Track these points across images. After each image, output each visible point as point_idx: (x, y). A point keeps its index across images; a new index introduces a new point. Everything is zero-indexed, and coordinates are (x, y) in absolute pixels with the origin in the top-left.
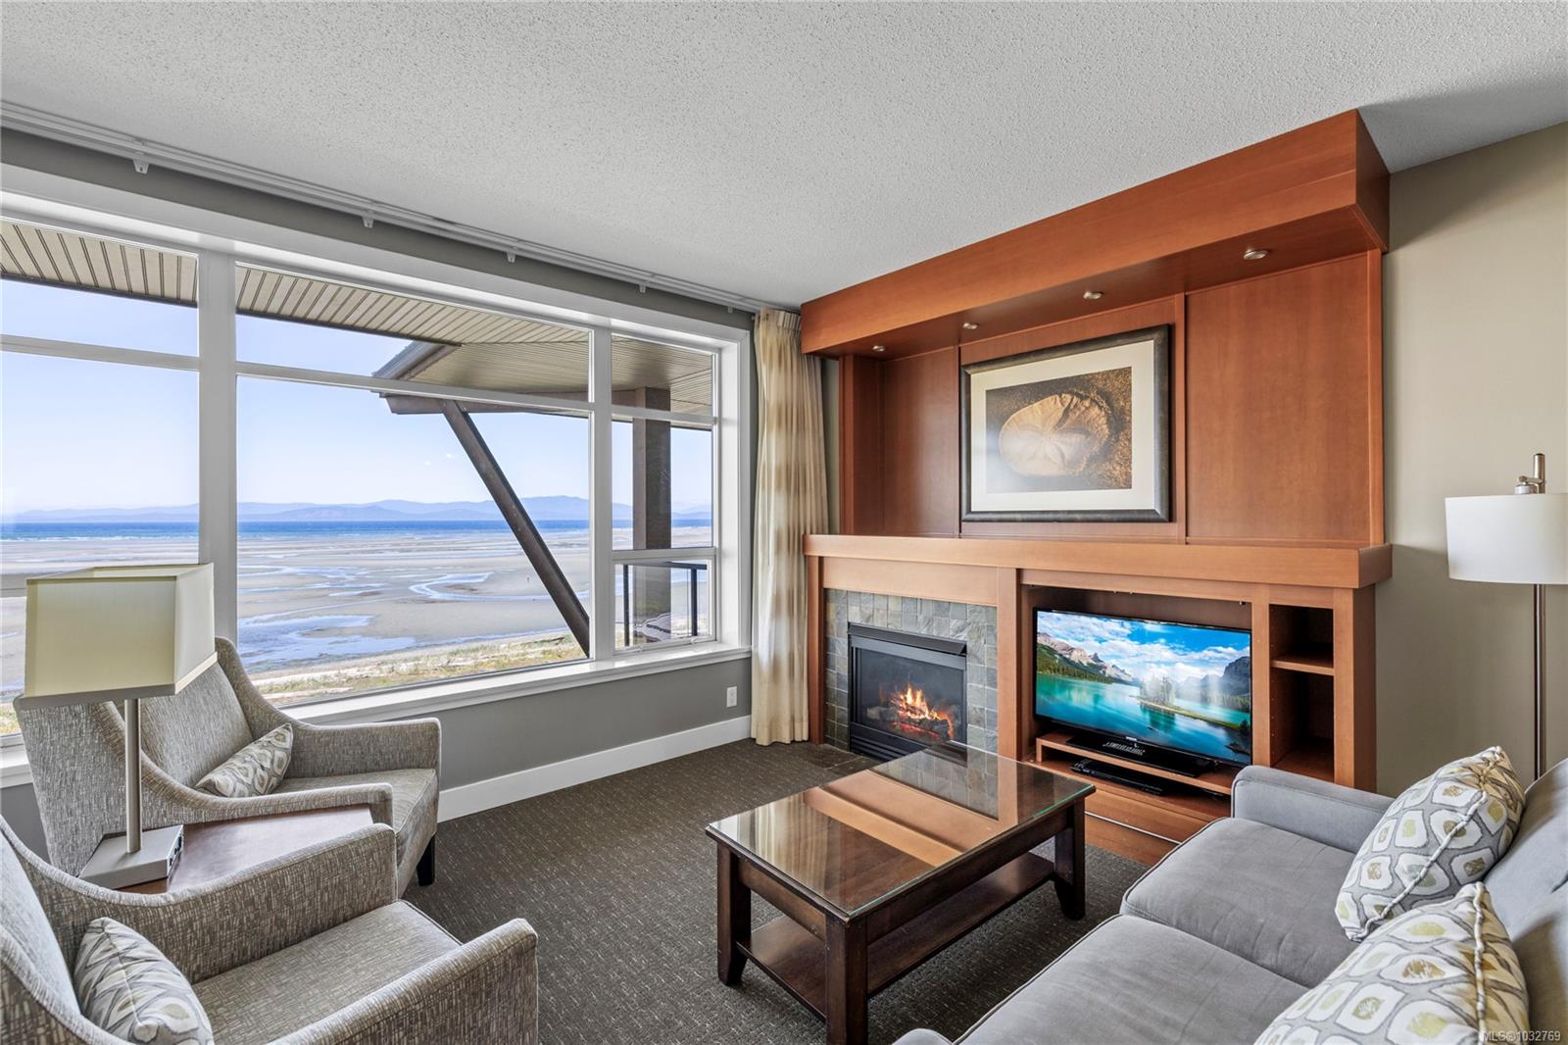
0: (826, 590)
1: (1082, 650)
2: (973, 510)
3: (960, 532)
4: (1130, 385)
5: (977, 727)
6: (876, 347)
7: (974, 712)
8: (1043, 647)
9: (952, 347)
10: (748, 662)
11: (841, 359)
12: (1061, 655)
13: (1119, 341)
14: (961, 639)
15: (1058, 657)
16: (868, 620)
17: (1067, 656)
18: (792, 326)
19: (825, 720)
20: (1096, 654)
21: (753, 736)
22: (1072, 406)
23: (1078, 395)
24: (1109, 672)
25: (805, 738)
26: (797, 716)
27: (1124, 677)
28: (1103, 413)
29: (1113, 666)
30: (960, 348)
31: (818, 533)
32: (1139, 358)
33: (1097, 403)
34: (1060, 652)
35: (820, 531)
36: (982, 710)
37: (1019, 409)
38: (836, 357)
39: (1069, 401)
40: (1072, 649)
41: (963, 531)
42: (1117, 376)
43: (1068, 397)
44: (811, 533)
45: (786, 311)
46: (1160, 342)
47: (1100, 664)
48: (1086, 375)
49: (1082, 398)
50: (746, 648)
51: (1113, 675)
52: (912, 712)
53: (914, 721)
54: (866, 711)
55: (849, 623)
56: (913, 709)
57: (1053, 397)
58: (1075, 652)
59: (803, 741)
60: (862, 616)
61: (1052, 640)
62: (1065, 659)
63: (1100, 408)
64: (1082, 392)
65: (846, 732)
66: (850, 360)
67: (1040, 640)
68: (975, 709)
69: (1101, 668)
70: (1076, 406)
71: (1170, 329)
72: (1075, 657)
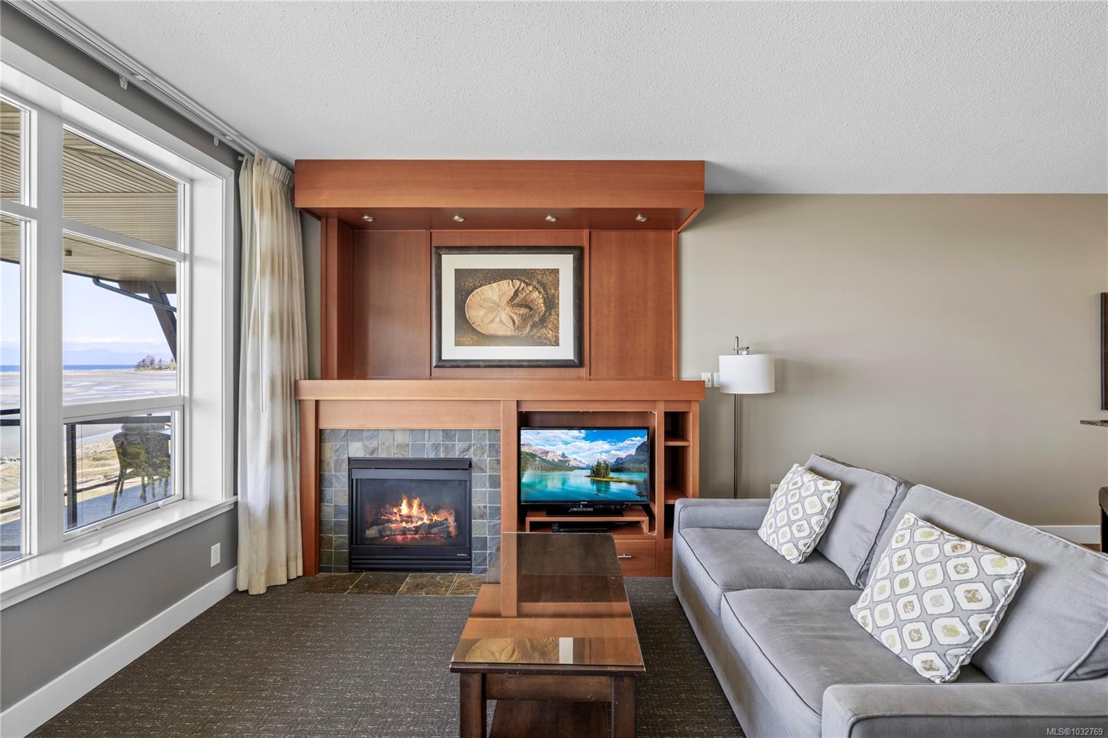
0: (321, 430)
1: (554, 452)
2: (443, 358)
3: (431, 375)
4: (558, 280)
5: (481, 521)
6: (366, 217)
7: (478, 510)
8: (527, 454)
9: (425, 231)
10: (233, 513)
11: (324, 220)
12: (540, 457)
13: (552, 251)
14: (466, 457)
15: (537, 458)
16: (372, 453)
17: (545, 458)
18: (281, 178)
19: (320, 552)
20: (563, 453)
21: (241, 587)
22: (520, 289)
23: (525, 282)
24: (572, 463)
25: (300, 573)
26: (292, 555)
27: (581, 465)
28: (541, 296)
29: (575, 459)
30: (431, 233)
31: (305, 379)
32: (564, 264)
33: (537, 289)
34: (539, 455)
35: (307, 377)
36: (485, 507)
37: (481, 286)
38: (319, 218)
39: (518, 285)
40: (548, 452)
41: (433, 375)
42: (550, 273)
43: (517, 283)
44: (301, 379)
45: (279, 162)
46: (577, 256)
47: (566, 459)
48: (531, 270)
49: (528, 284)
50: (232, 499)
51: (574, 465)
52: (407, 522)
53: (409, 529)
54: (365, 532)
55: (349, 458)
56: (409, 518)
57: (507, 281)
58: (550, 454)
59: (298, 577)
60: (365, 451)
61: (534, 448)
62: (543, 459)
63: (539, 292)
64: (527, 281)
65: (347, 556)
66: (334, 222)
67: (523, 449)
68: (479, 507)
69: (566, 461)
70: (523, 289)
71: (581, 249)
72: (549, 457)
